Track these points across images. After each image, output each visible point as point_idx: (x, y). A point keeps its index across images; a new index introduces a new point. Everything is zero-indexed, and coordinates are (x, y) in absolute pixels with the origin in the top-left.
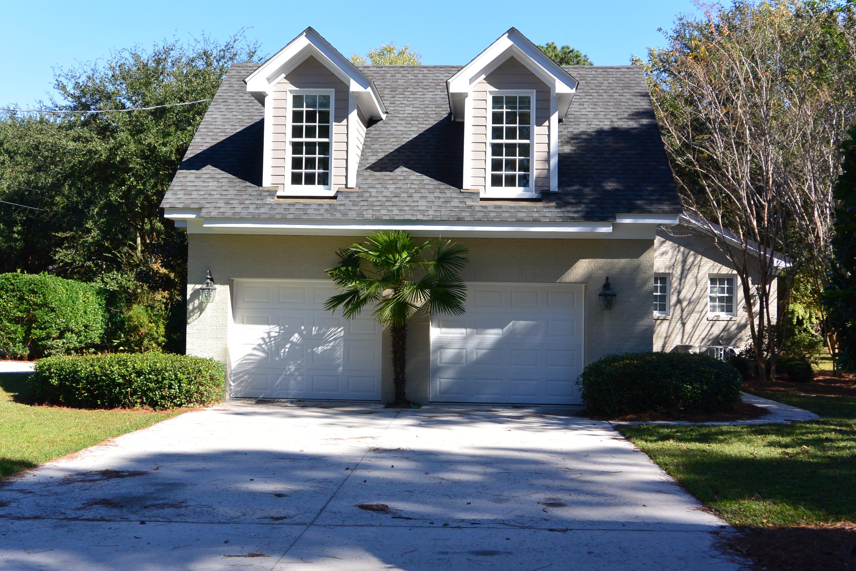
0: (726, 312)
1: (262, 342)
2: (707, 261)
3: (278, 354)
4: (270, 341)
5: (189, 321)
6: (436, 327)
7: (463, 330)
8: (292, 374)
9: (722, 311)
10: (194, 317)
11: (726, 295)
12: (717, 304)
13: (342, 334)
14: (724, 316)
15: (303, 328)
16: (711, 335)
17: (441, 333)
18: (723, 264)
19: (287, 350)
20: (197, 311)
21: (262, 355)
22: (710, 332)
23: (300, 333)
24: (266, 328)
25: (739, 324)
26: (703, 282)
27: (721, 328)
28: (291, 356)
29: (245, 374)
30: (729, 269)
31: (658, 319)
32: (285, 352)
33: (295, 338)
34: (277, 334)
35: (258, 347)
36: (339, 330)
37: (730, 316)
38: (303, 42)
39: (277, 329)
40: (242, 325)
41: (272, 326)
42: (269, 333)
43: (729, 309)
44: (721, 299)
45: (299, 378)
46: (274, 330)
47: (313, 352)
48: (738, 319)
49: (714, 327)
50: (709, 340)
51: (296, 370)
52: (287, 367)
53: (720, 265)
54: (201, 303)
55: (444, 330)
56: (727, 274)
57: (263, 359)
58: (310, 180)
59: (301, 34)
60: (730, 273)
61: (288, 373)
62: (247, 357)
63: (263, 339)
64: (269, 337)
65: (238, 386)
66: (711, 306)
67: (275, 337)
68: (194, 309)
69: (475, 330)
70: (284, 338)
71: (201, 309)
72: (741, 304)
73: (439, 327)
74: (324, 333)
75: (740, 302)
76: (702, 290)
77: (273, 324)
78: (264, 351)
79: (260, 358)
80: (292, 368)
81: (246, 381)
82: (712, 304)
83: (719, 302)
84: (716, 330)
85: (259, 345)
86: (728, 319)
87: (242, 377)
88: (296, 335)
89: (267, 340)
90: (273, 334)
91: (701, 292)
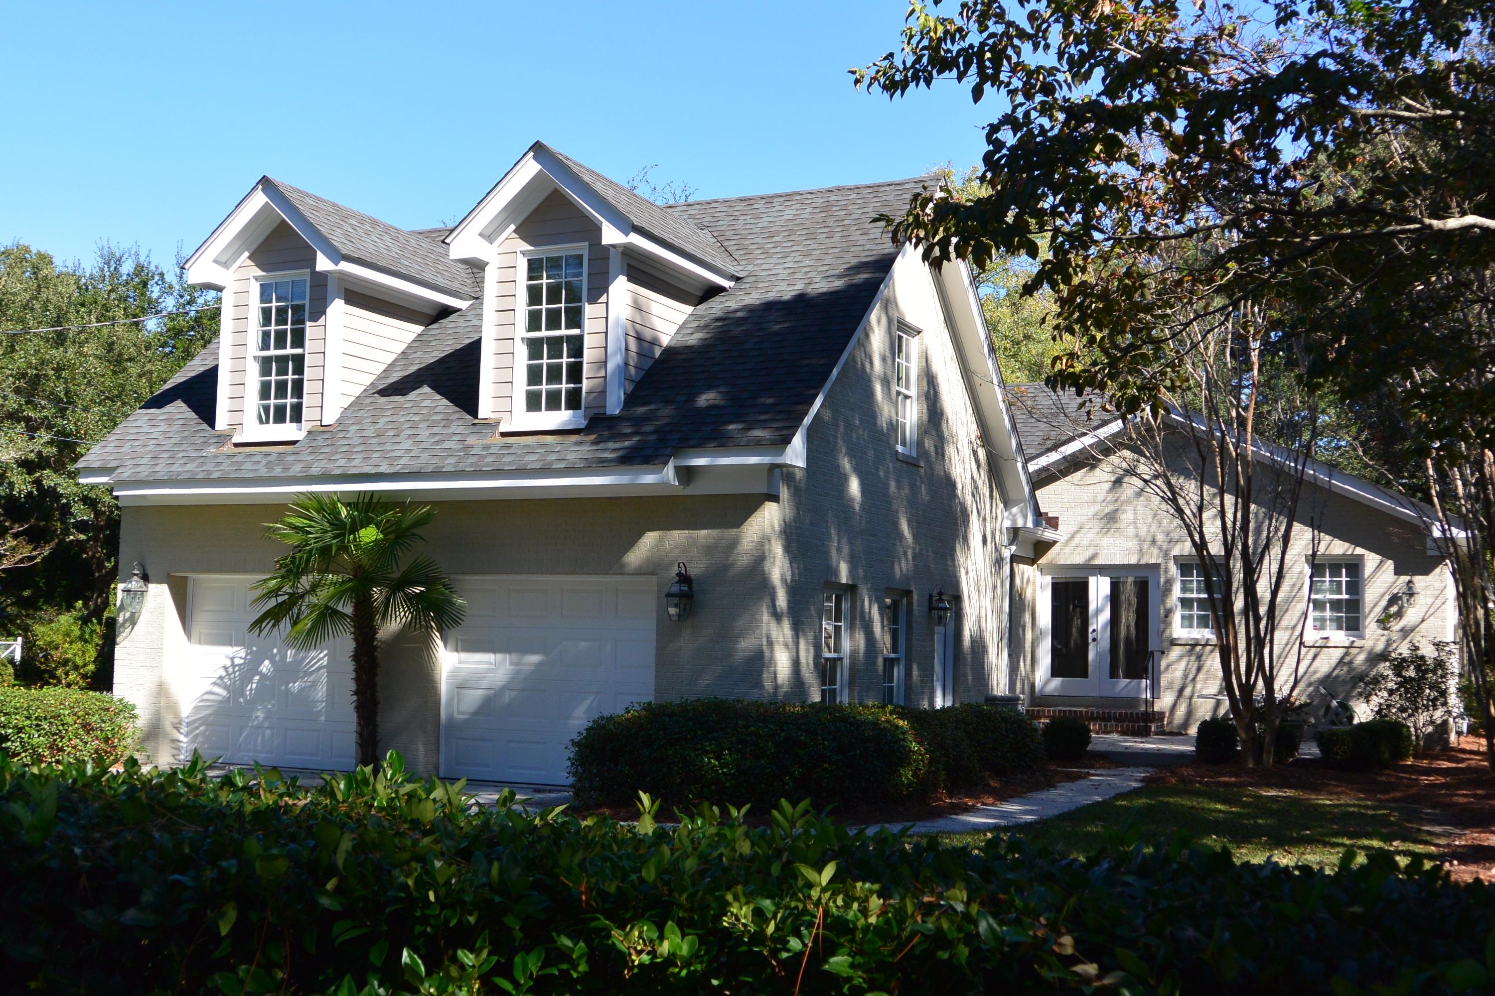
0: (1347, 629)
1: (224, 674)
2: (1301, 530)
3: (242, 694)
4: (234, 672)
5: (118, 640)
6: (452, 651)
7: (490, 657)
8: (259, 727)
9: (1339, 628)
10: (124, 635)
11: (1345, 596)
12: (1328, 614)
13: (325, 662)
14: (1340, 637)
15: (275, 651)
16: (1315, 672)
17: (460, 662)
18: (1335, 536)
19: (254, 686)
20: (127, 624)
21: (223, 692)
22: (1311, 669)
23: (272, 662)
24: (229, 650)
25: (1370, 652)
26: (1297, 569)
27: (1334, 661)
28: (261, 695)
29: (201, 725)
30: (1347, 545)
31: (1206, 645)
32: (251, 690)
33: (266, 666)
34: (242, 661)
35: (219, 681)
36: (322, 655)
37: (1352, 639)
38: (260, 199)
39: (243, 653)
40: (199, 646)
41: (236, 649)
42: (232, 659)
43: (1353, 625)
44: (1336, 605)
45: (268, 732)
46: (239, 653)
47: (287, 690)
48: (1368, 643)
49: (1318, 659)
50: (1310, 685)
51: (266, 718)
52: (254, 716)
53: (1328, 538)
54: (133, 614)
55: (464, 656)
56: (1344, 555)
57: (227, 700)
58: (280, 418)
59: (254, 189)
60: (1349, 552)
61: (255, 723)
62: (206, 697)
63: (226, 668)
64: (233, 665)
65: (193, 741)
66: (1315, 619)
67: (239, 665)
68: (125, 621)
69: (508, 656)
70: (250, 667)
71: (133, 621)
72: (1372, 615)
73: (457, 651)
74: (304, 659)
75: (1371, 611)
76: (1293, 586)
77: (237, 645)
78: (226, 687)
79: (220, 698)
80: (260, 715)
81: (203, 734)
82: (1318, 614)
83: (1331, 609)
84: (1325, 664)
85: (221, 678)
86: (1347, 645)
87: (197, 728)
88: (267, 662)
89: (230, 670)
90: (238, 661)
91: (1291, 591)
